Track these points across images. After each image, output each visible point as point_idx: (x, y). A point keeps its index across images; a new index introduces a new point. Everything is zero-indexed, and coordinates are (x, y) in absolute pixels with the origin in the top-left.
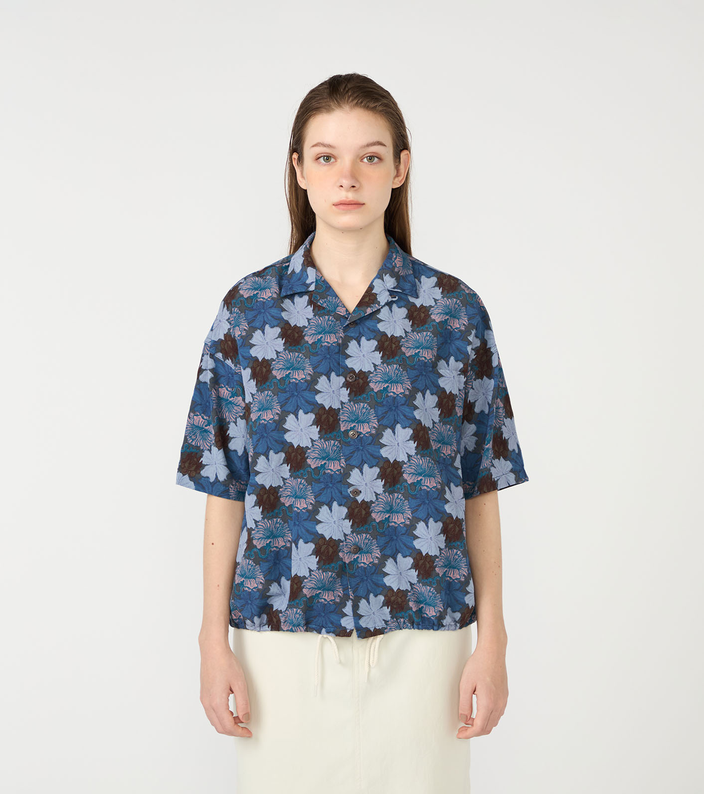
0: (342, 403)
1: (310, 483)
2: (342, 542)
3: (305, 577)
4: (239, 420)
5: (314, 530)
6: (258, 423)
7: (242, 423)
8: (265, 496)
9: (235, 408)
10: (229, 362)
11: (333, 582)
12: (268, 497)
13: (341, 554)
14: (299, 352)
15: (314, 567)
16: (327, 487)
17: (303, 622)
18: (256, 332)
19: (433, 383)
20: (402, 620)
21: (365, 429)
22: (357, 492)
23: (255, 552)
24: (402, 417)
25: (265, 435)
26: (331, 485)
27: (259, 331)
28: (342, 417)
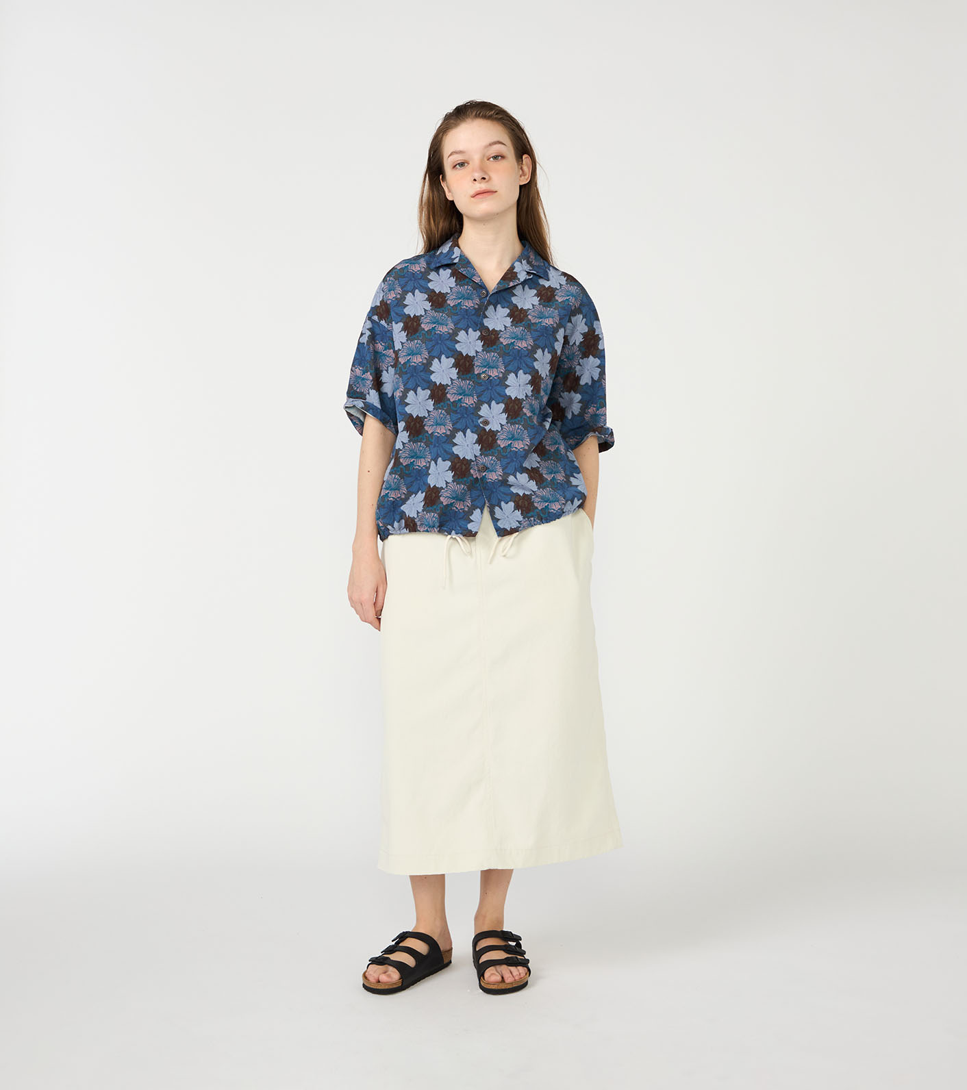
0: (477, 352)
1: (448, 413)
2: (473, 462)
3: (442, 488)
4: (390, 368)
5: (450, 451)
6: (408, 365)
7: (392, 370)
8: (412, 424)
9: (387, 359)
10: (383, 322)
11: (464, 495)
12: (415, 424)
13: (472, 471)
14: (443, 312)
15: (450, 480)
16: (463, 417)
17: (437, 524)
18: (408, 295)
19: (551, 344)
20: (532, 519)
21: (494, 373)
22: (486, 423)
23: (401, 469)
24: (524, 365)
25: (415, 374)
26: (466, 416)
27: (410, 293)
28: (476, 363)
